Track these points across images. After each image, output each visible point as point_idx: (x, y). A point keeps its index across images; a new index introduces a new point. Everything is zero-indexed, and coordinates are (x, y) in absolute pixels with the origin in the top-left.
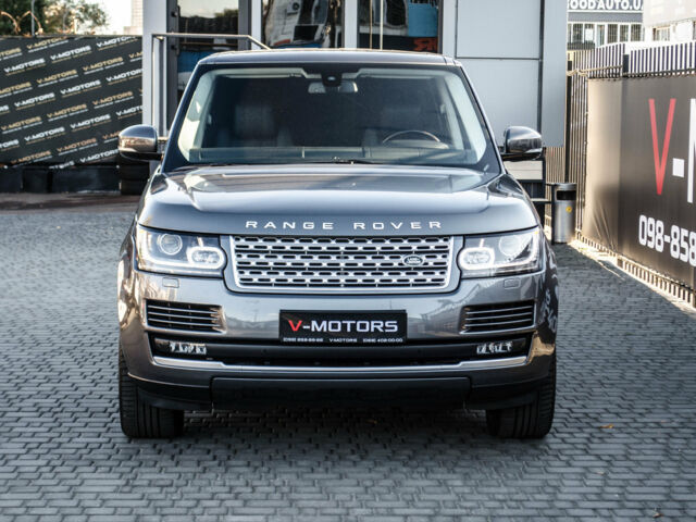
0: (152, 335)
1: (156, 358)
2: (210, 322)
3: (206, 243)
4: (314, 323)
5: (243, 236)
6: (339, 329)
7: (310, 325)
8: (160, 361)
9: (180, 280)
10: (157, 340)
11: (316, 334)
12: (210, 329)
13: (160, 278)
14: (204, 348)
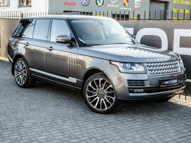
1: (130, 94)
2: (144, 84)
3: (139, 65)
4: (166, 82)
5: (147, 63)
6: (169, 83)
7: (165, 82)
8: (131, 94)
10: (130, 89)
11: (166, 84)
13: (132, 74)
14: (143, 90)
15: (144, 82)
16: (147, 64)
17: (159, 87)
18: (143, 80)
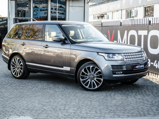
0: (113, 71)
1: (113, 75)
2: (123, 68)
3: (118, 55)
5: (123, 53)
9: (118, 61)
12: (123, 69)
13: (114, 61)
14: (122, 72)
17: (133, 70)
18: (122, 65)
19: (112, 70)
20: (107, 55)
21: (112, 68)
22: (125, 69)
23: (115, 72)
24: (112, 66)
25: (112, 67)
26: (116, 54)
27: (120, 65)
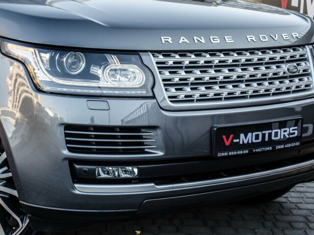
2: (142, 144)
3: (122, 61)
4: (242, 136)
6: (260, 140)
7: (239, 138)
10: (77, 166)
12: (142, 152)
13: (84, 100)
14: (136, 170)
15: (141, 137)
16: (161, 58)
17: (211, 158)
18: (137, 129)
19: (66, 152)
20: (46, 56)
21: (68, 142)
22: (160, 154)
23: (86, 168)
24: (68, 127)
25: (67, 135)
26: (107, 56)
27: (123, 129)
